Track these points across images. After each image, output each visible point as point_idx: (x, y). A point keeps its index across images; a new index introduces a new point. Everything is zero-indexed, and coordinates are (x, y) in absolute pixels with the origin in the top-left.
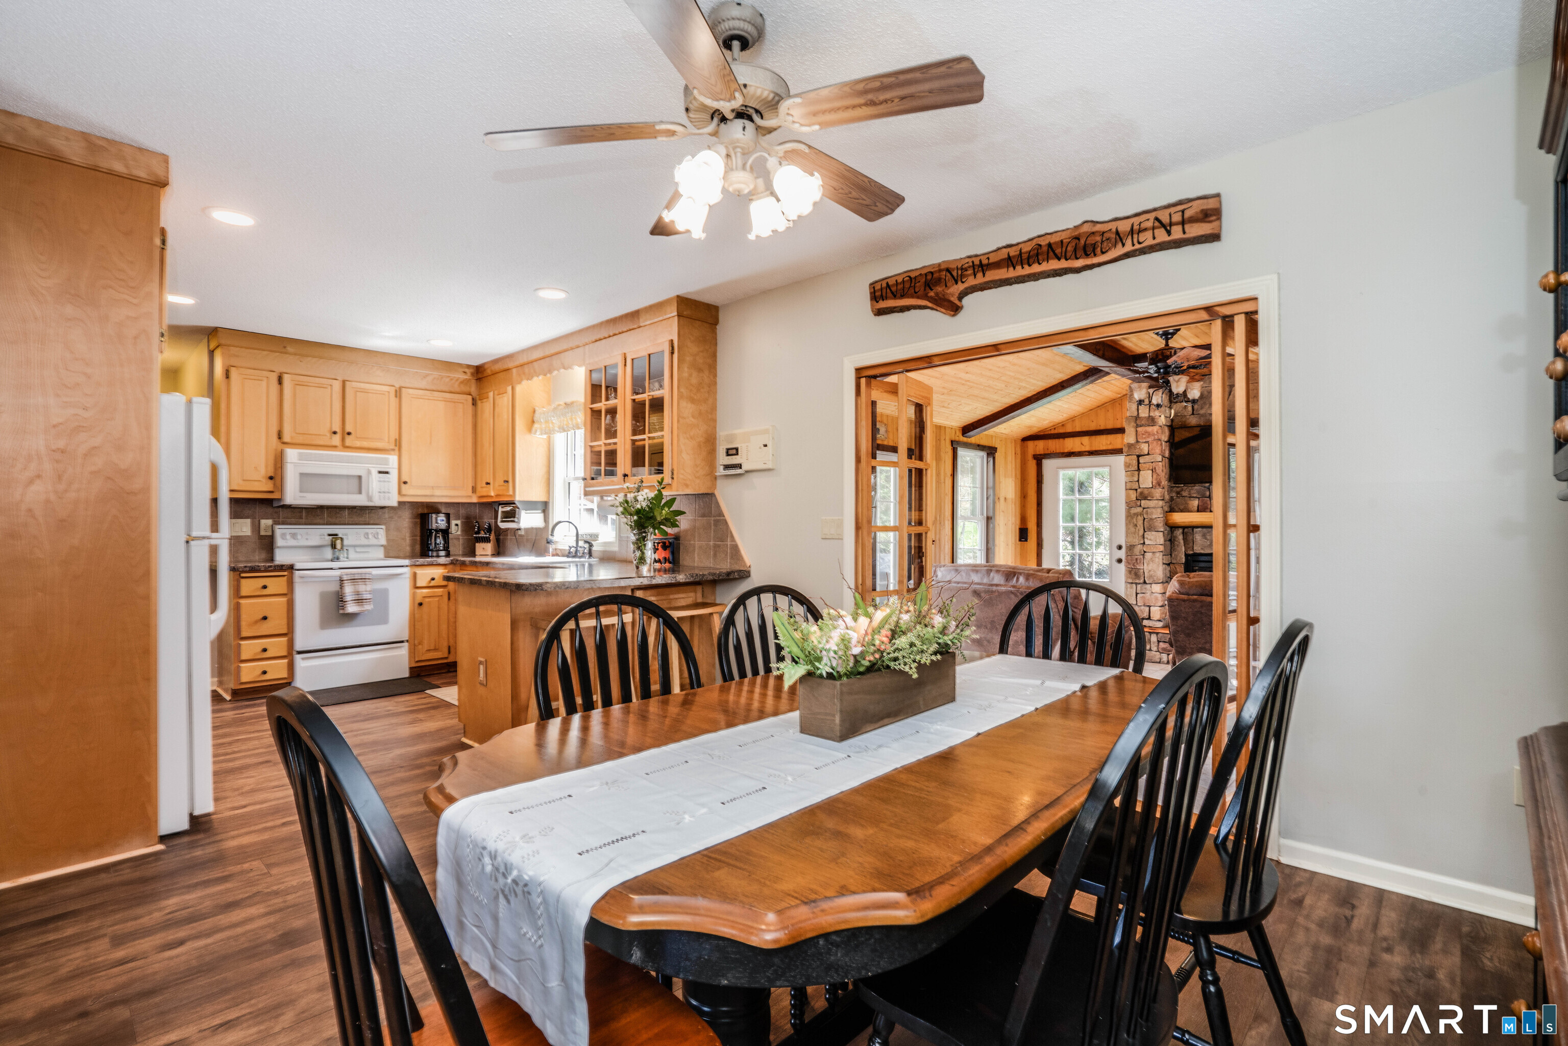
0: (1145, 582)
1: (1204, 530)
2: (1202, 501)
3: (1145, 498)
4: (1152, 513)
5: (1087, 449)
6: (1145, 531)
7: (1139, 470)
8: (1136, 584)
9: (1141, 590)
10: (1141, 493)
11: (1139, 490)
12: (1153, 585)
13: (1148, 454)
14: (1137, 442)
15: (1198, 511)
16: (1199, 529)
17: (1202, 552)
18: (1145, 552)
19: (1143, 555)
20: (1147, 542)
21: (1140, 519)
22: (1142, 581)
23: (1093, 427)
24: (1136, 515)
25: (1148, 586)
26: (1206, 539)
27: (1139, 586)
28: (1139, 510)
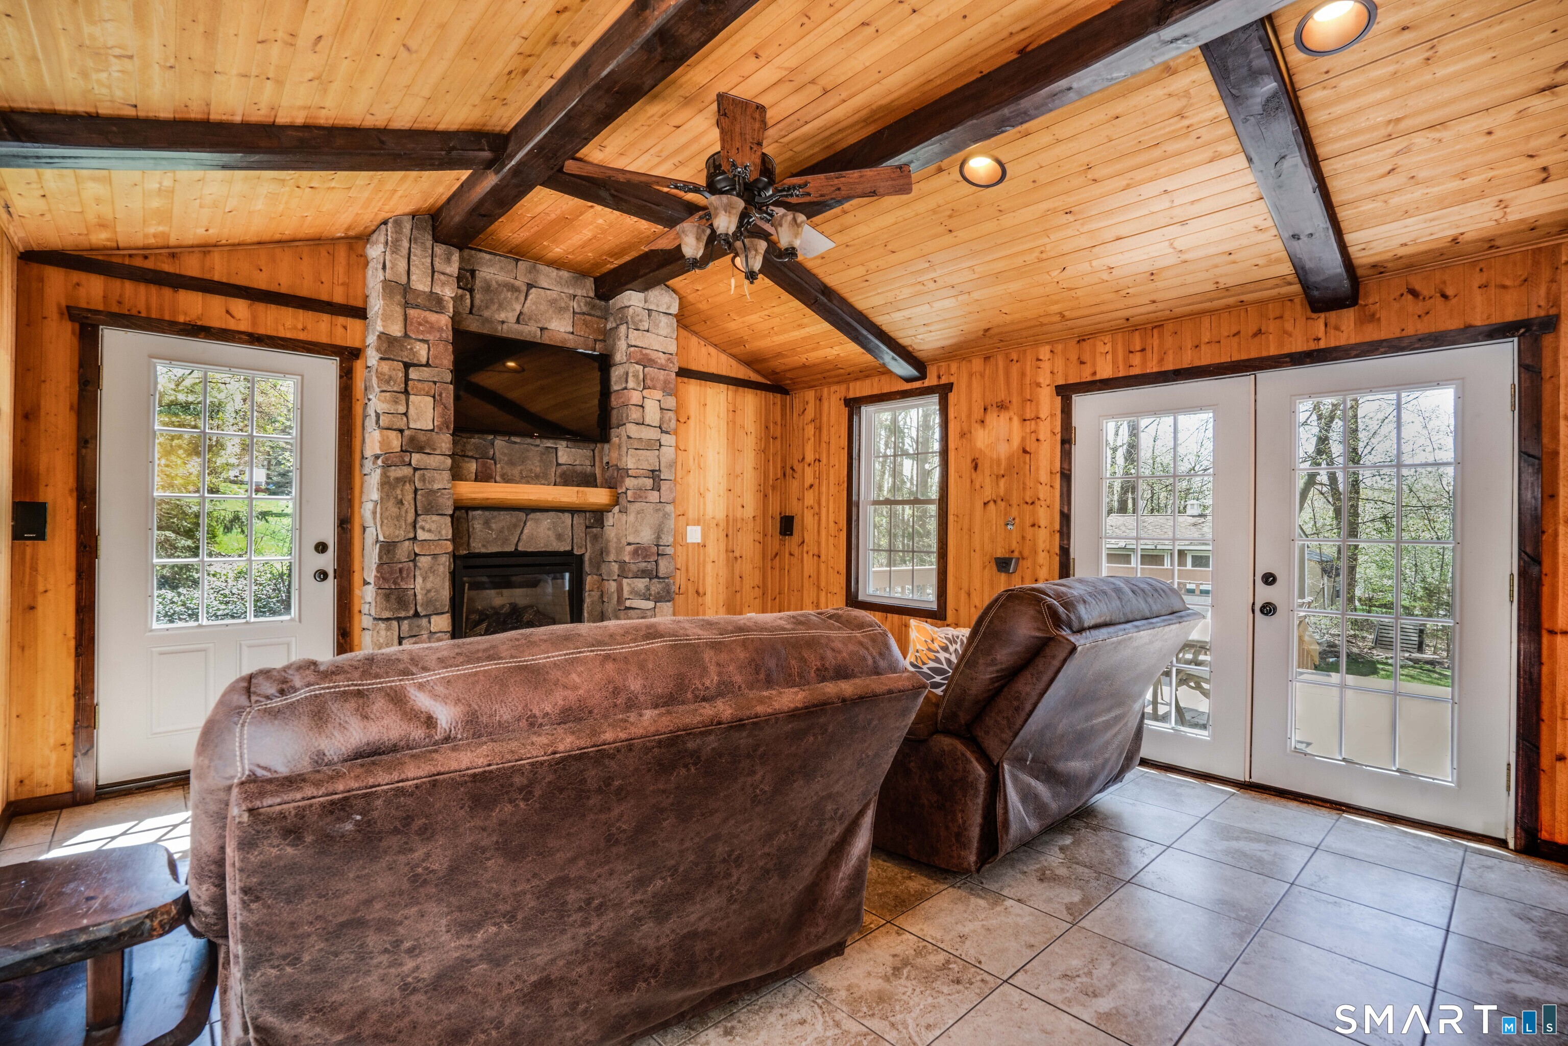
0: (417, 615)
1: (487, 513)
2: (484, 465)
3: (420, 450)
4: (433, 480)
5: (243, 327)
6: (417, 514)
7: (406, 392)
8: (399, 619)
9: (410, 629)
10: (412, 439)
11: (407, 433)
12: (434, 619)
13: (427, 365)
14: (406, 335)
15: (476, 480)
16: (479, 512)
17: (483, 550)
18: (416, 555)
19: (414, 561)
20: (421, 535)
21: (409, 488)
22: (412, 612)
23: (261, 281)
24: (401, 480)
25: (424, 621)
26: (490, 528)
27: (405, 625)
28: (407, 471)
